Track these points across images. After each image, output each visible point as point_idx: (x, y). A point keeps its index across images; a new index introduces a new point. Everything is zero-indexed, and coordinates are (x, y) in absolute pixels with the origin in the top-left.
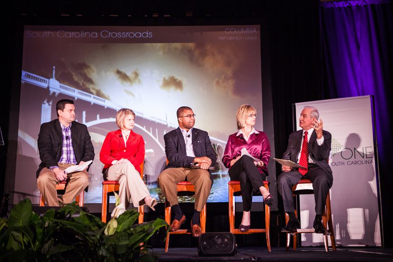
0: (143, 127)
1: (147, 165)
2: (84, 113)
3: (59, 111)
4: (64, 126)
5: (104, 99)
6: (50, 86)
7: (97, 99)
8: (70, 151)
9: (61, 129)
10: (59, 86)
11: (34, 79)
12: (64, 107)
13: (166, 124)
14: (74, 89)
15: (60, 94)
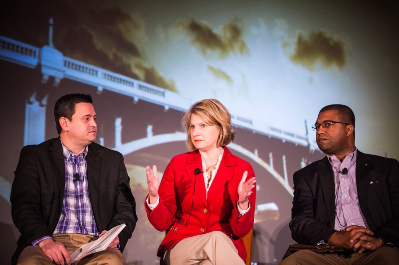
0: (253, 152)
1: (261, 240)
2: (118, 122)
3: (62, 121)
4: (70, 151)
5: (161, 90)
6: (43, 63)
7: (147, 89)
8: (83, 206)
9: (65, 158)
10: (62, 63)
11: (8, 48)
12: (72, 111)
13: (305, 143)
14: (95, 68)
15: (66, 81)
